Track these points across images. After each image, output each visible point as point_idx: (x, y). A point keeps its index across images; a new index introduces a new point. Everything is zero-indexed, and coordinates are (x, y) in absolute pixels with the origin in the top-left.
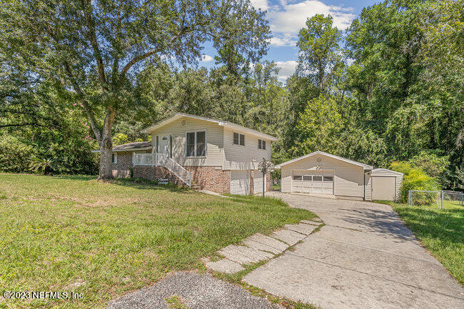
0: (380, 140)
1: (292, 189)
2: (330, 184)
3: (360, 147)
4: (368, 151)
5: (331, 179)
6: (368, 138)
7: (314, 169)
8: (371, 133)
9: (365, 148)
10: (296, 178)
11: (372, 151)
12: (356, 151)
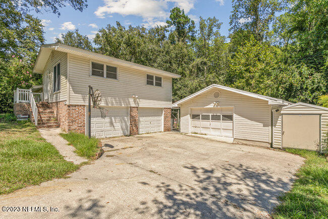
0: (317, 76)
1: (191, 130)
2: (228, 124)
3: (291, 85)
4: (302, 88)
5: (230, 118)
6: (300, 74)
7: (211, 106)
8: (305, 69)
9: (297, 85)
10: (195, 117)
11: (307, 88)
12: (287, 89)
